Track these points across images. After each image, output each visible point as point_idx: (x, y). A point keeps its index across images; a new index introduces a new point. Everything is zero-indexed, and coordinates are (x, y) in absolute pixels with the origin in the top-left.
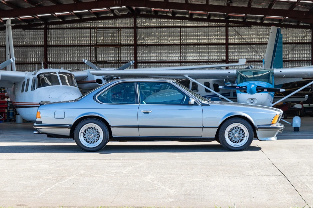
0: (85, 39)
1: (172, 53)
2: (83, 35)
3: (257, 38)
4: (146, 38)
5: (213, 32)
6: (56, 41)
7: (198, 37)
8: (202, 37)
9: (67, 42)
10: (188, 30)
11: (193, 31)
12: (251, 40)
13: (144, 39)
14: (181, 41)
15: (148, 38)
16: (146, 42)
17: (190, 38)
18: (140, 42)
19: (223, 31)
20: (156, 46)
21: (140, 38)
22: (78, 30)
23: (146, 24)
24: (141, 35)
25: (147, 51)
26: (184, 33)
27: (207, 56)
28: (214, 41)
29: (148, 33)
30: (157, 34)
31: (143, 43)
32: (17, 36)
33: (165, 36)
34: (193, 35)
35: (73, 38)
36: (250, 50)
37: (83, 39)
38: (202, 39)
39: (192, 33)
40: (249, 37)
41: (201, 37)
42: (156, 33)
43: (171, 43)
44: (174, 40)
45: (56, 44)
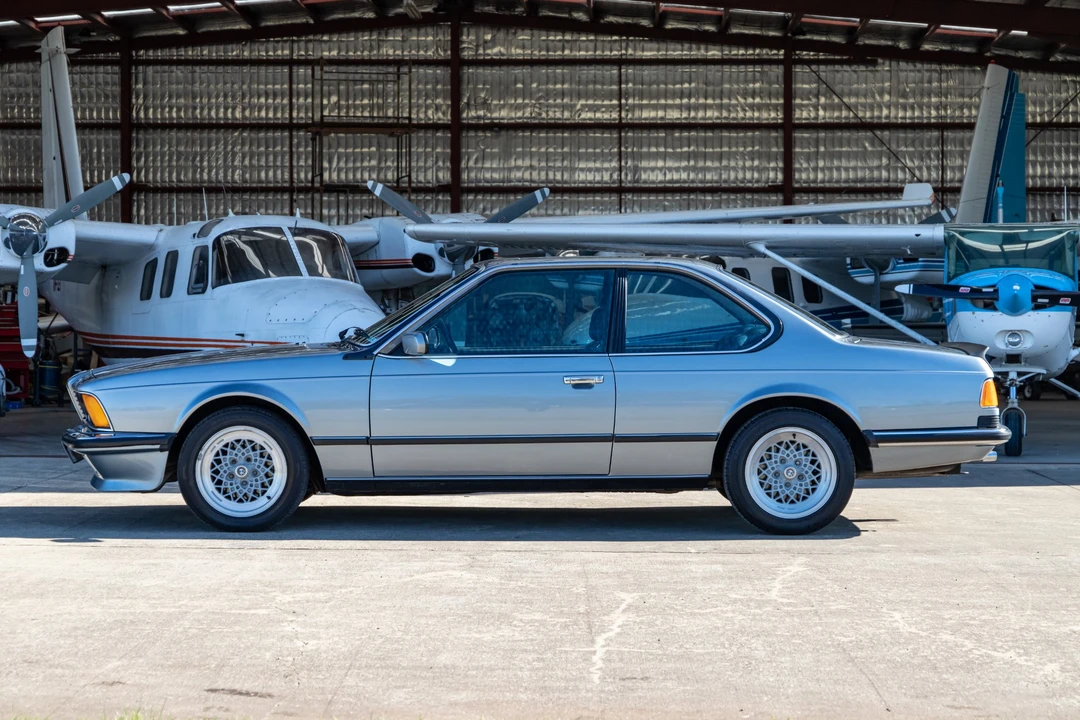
0: (270, 101)
1: (588, 157)
2: (262, 87)
3: (896, 106)
4: (495, 102)
5: (737, 83)
6: (163, 109)
7: (685, 101)
8: (697, 99)
9: (206, 112)
10: (647, 72)
11: (666, 76)
12: (876, 113)
13: (485, 105)
14: (623, 115)
15: (502, 102)
16: (495, 115)
17: (654, 102)
18: (473, 113)
19: (773, 78)
20: (532, 132)
21: (473, 102)
22: (246, 69)
23: (496, 50)
24: (475, 91)
25: (495, 150)
26: (634, 84)
27: (716, 169)
28: (741, 115)
29: (500, 84)
30: (534, 85)
31: (484, 117)
32: (22, 90)
33: (563, 94)
34: (666, 91)
35: (225, 96)
36: (870, 149)
37: (263, 100)
38: (697, 108)
39: (662, 86)
40: (869, 101)
41: (693, 100)
42: (532, 83)
43: (585, 119)
44: (595, 109)
45: (163, 118)
